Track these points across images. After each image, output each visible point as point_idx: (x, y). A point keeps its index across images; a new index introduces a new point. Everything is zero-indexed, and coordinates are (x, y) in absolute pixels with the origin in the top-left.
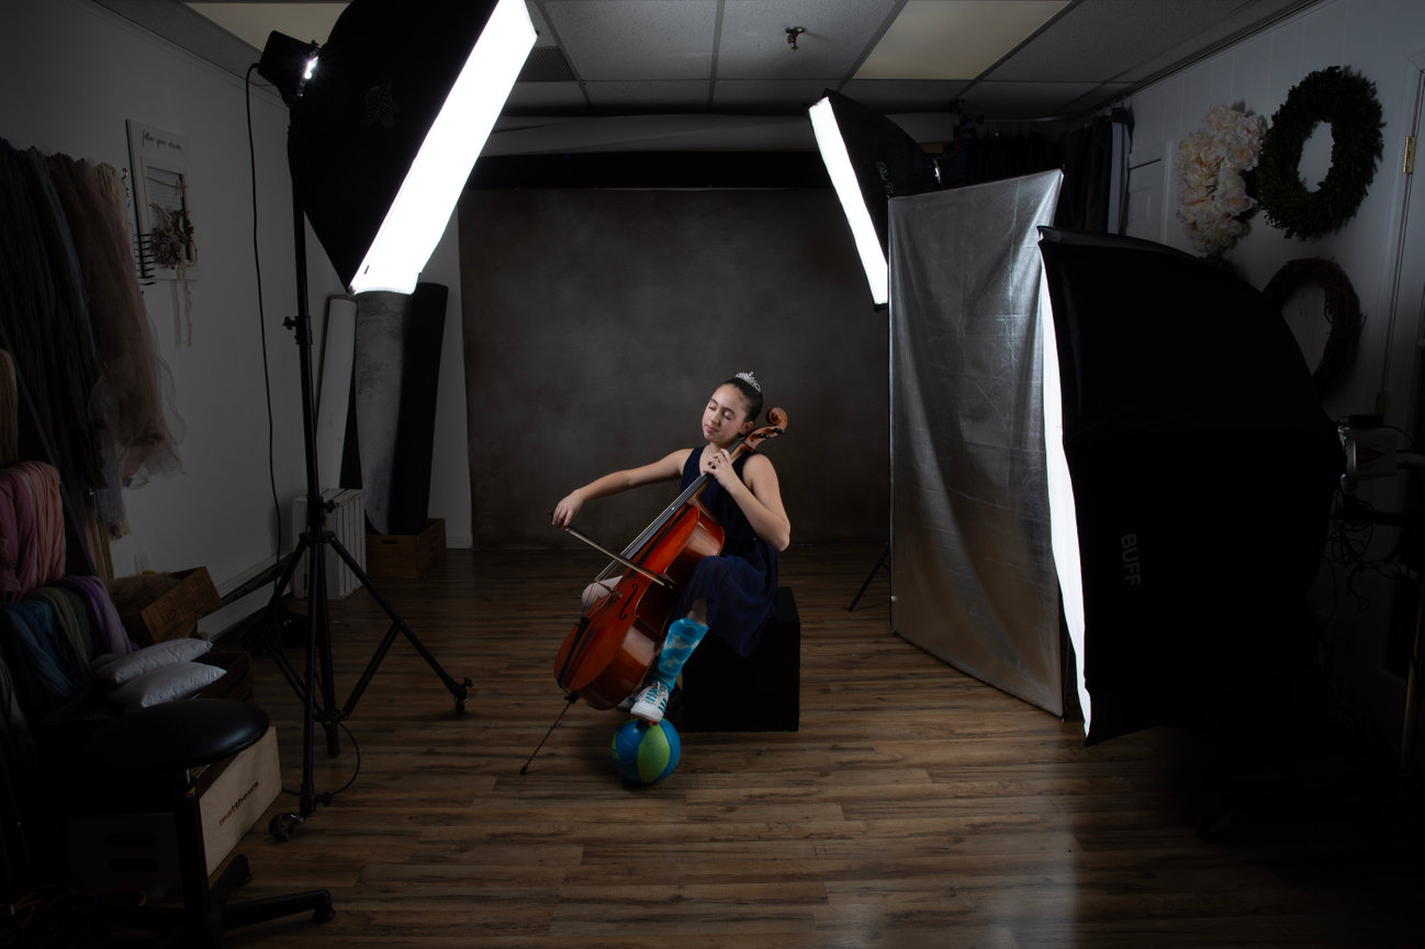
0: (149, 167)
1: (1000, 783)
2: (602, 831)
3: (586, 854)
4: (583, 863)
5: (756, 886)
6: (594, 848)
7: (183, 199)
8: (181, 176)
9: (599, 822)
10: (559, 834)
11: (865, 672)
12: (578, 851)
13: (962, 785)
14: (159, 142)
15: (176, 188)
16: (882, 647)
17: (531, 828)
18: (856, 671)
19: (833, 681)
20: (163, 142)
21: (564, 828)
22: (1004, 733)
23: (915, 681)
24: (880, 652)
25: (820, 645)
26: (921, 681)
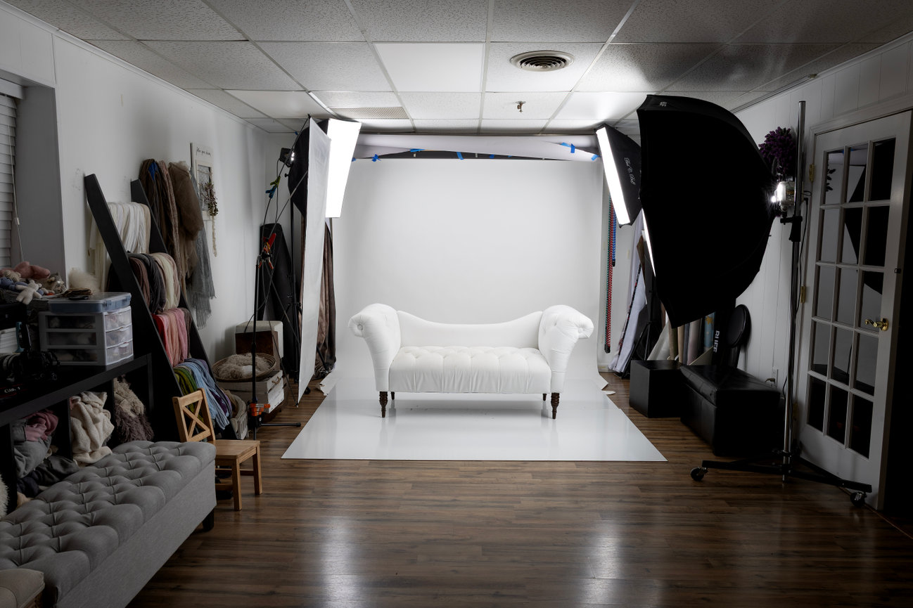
0: (198, 165)
2: (420, 479)
3: (413, 486)
4: (412, 489)
5: (488, 497)
6: (416, 484)
7: (210, 179)
8: (210, 168)
9: (419, 476)
14: (203, 152)
15: (208, 174)
17: (388, 478)
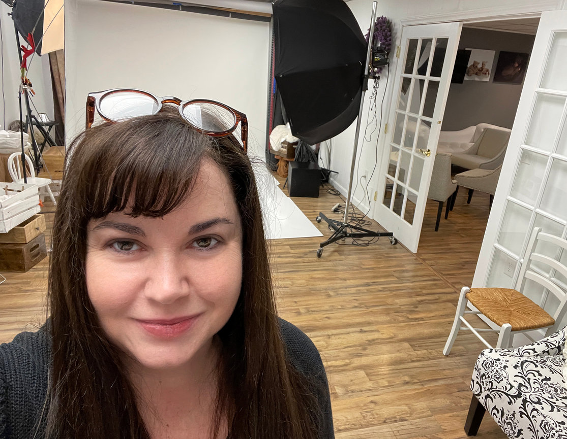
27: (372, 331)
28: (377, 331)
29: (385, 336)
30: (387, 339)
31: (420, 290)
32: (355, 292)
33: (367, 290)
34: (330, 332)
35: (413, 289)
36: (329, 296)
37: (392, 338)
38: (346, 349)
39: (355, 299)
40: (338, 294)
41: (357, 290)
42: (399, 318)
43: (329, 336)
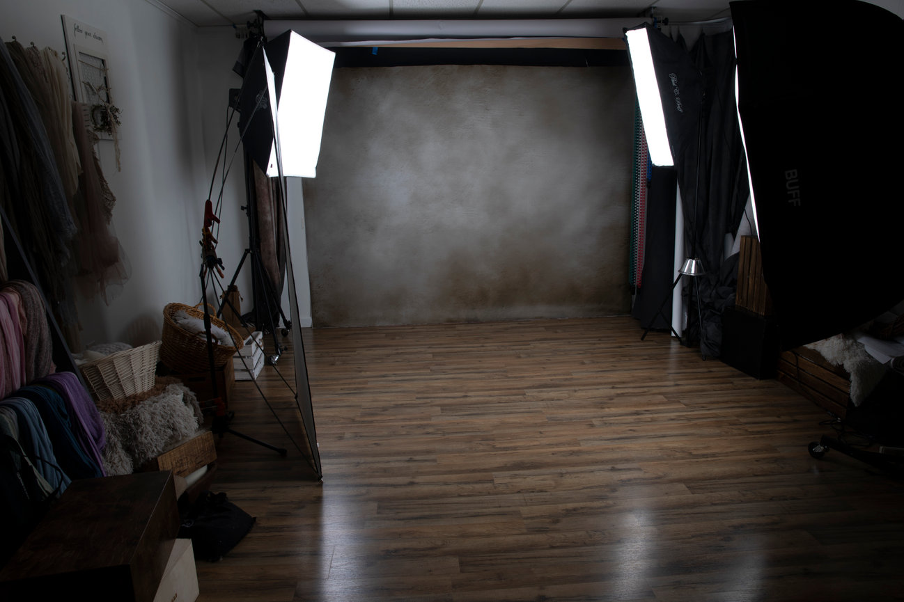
0: (80, 53)
1: (739, 492)
6: (467, 559)
7: (105, 78)
8: (103, 61)
9: (464, 536)
10: (436, 548)
11: (613, 410)
12: (454, 561)
13: (713, 494)
14: (86, 33)
15: (100, 70)
16: (619, 391)
18: (607, 410)
19: (594, 417)
20: (89, 34)
21: (439, 543)
22: (727, 453)
23: (651, 416)
24: (618, 395)
25: (575, 391)
26: (655, 416)
27: (629, 469)
28: (639, 469)
29: (647, 475)
30: (652, 479)
31: (736, 418)
32: (632, 420)
33: (652, 418)
34: (564, 470)
35: (725, 417)
36: (592, 426)
37: (660, 478)
38: (585, 490)
39: (630, 430)
40: (606, 424)
41: (635, 419)
42: (677, 453)
43: (562, 475)
